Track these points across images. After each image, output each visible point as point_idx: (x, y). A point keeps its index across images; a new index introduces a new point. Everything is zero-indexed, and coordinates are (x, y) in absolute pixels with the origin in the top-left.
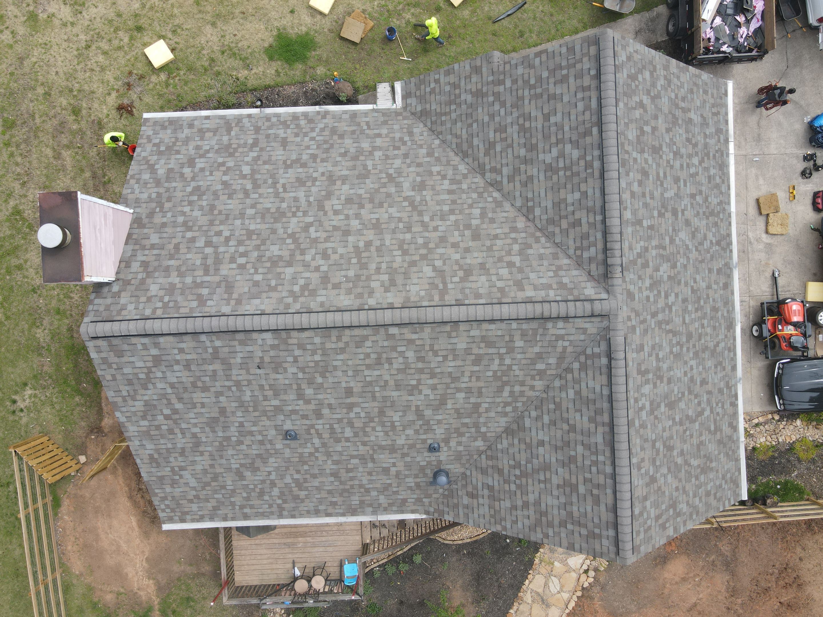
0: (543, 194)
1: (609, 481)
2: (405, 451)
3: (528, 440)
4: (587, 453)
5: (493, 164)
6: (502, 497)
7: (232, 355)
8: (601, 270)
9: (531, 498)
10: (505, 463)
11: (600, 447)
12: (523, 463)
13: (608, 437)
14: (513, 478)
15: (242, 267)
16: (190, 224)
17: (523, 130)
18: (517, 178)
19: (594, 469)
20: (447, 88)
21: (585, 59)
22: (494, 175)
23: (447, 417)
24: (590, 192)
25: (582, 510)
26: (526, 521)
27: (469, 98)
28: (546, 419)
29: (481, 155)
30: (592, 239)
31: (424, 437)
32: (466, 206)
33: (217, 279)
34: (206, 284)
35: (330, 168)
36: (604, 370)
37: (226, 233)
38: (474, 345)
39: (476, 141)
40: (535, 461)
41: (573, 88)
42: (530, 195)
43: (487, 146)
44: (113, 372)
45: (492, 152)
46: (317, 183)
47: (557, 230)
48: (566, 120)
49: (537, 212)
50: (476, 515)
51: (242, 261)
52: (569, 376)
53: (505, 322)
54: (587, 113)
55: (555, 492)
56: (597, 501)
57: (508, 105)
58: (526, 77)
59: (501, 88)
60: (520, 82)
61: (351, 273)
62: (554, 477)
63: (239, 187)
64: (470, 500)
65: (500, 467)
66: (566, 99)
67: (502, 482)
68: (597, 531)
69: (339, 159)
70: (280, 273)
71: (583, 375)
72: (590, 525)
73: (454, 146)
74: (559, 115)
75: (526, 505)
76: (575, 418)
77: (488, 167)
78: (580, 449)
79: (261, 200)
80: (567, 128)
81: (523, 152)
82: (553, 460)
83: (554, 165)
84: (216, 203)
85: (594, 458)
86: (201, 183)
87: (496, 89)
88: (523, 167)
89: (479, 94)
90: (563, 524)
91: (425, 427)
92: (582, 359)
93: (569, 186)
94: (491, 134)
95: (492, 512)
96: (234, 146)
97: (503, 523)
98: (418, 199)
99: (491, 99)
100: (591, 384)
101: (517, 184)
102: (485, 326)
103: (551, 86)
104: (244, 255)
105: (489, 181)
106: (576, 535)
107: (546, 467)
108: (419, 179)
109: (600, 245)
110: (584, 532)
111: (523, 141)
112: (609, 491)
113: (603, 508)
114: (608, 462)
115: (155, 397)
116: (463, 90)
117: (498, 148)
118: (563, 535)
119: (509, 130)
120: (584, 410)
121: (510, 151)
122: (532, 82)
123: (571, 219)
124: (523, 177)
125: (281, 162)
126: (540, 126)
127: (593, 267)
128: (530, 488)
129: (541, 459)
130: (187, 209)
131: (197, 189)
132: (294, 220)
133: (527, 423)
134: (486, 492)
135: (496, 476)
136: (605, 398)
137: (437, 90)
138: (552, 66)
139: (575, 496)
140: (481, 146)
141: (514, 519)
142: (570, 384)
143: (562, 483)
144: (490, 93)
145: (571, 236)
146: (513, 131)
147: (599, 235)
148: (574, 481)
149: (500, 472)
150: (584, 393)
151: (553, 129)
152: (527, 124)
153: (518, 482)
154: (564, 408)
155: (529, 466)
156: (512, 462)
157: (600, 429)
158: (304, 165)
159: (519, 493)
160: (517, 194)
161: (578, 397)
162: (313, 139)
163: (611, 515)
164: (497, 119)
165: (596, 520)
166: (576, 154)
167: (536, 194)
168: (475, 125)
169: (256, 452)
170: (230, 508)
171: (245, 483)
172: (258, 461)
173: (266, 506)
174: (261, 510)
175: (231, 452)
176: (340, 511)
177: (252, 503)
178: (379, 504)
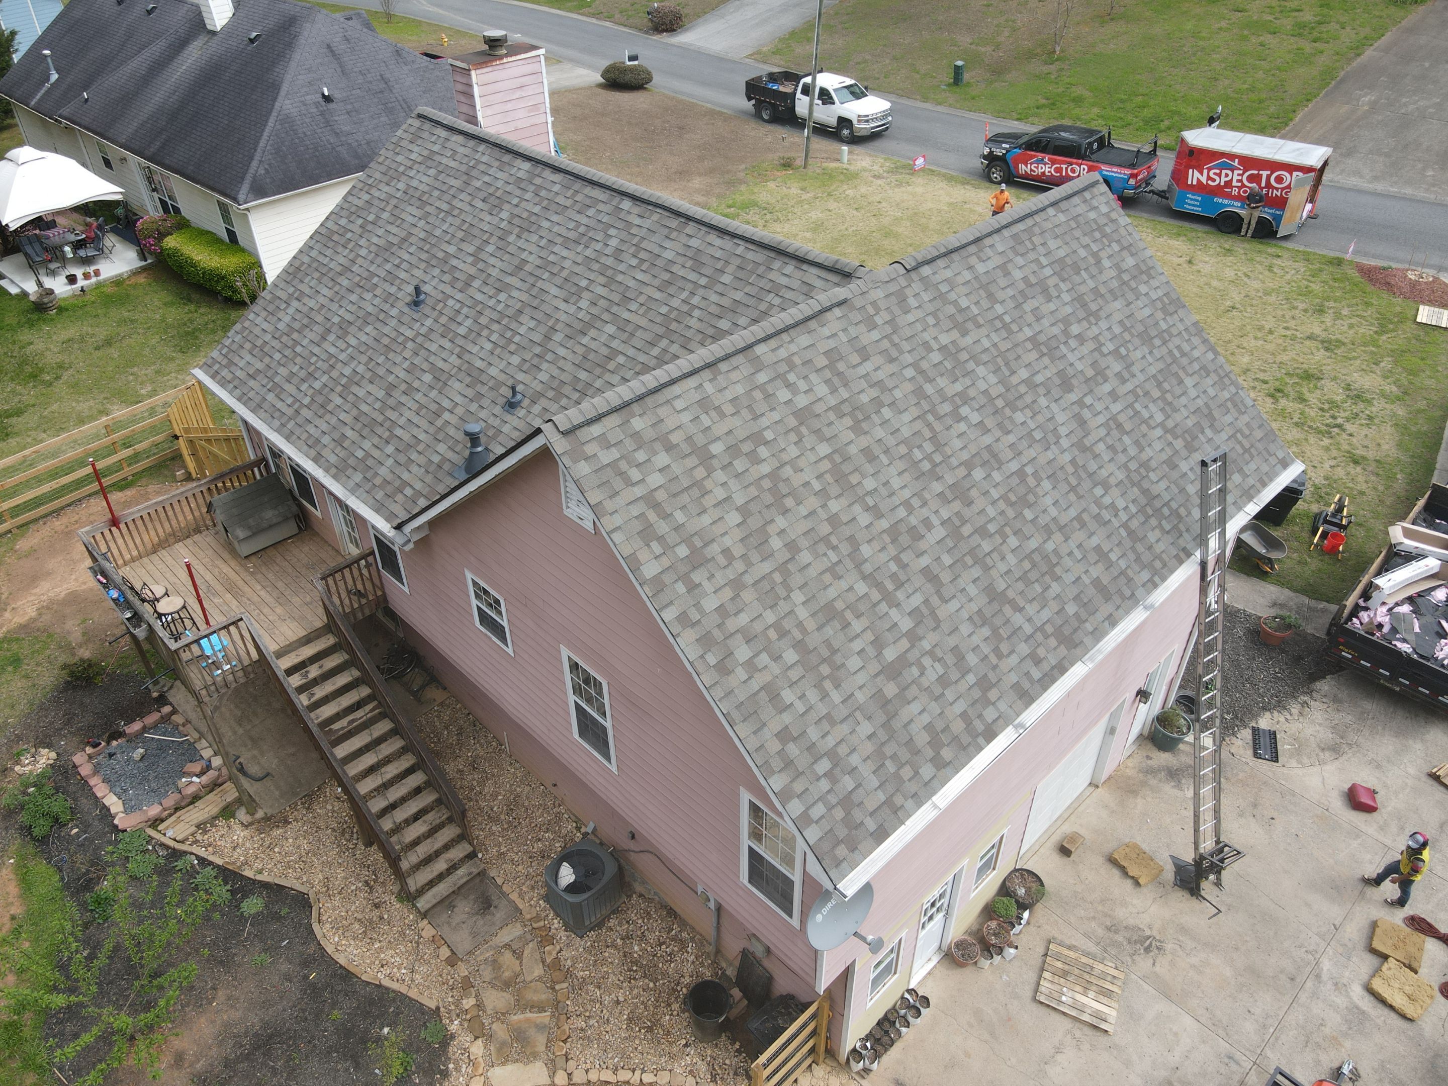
2: (484, 390)
23: (570, 356)
31: (520, 376)
38: (680, 260)
91: (535, 361)
102: (713, 238)
169: (370, 309)
170: (264, 382)
171: (316, 350)
172: (359, 323)
173: (290, 401)
174: (279, 405)
175: (354, 297)
176: (333, 459)
177: (287, 386)
178: (376, 474)
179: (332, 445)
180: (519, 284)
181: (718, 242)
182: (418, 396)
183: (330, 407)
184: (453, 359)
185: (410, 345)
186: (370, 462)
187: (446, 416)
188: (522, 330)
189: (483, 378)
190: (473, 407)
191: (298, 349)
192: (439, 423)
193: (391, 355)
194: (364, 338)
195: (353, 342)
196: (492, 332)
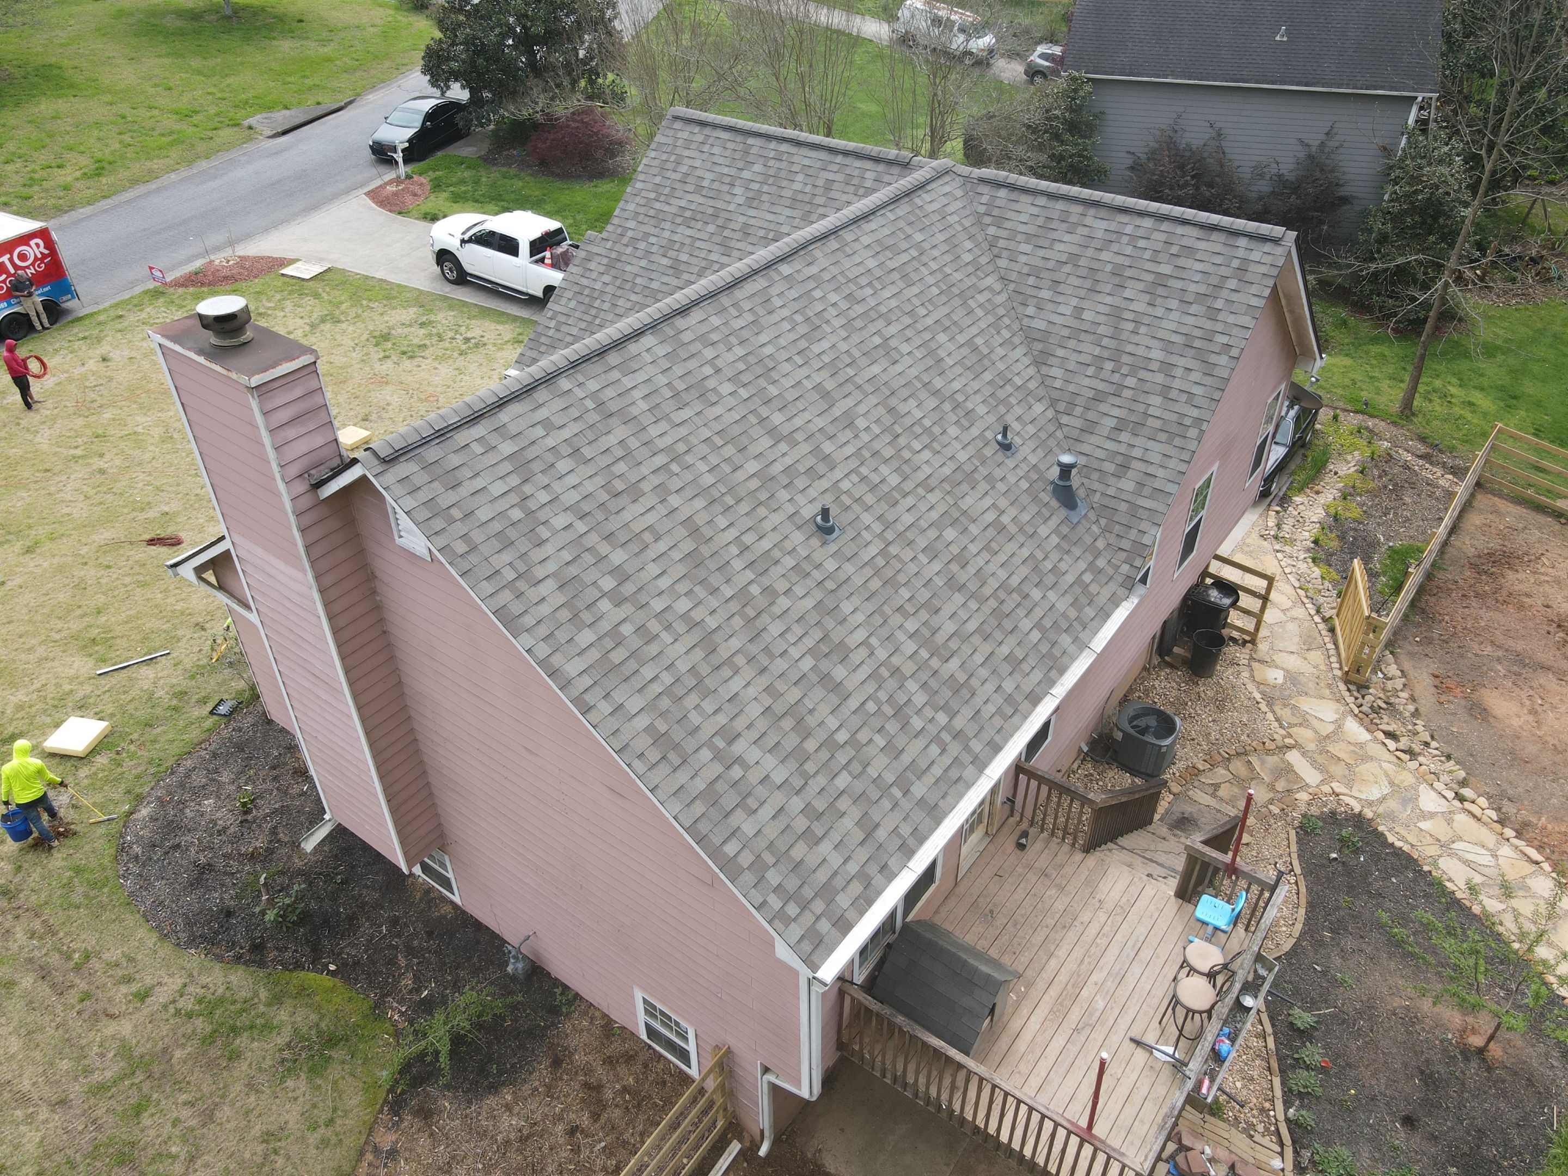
0: (770, 217)
1: (1165, 226)
2: (983, 471)
3: (1066, 332)
4: (1115, 247)
6: (1141, 408)
7: (627, 400)
8: (896, 169)
9: (1157, 354)
10: (1085, 384)
11: (1113, 226)
12: (1097, 351)
13: (1103, 213)
14: (1116, 378)
17: (689, 221)
18: (732, 244)
19: (1141, 243)
20: (573, 304)
23: (964, 380)
24: (806, 162)
25: (1197, 278)
26: (1195, 376)
27: (606, 278)
28: (1045, 294)
30: (856, 173)
31: (975, 432)
36: (1014, 196)
40: (1101, 330)
41: (695, 154)
42: (762, 233)
43: (671, 271)
44: (460, 528)
48: (718, 169)
50: (1160, 473)
52: (1002, 243)
53: (878, 214)
54: (729, 144)
55: (1159, 312)
56: (1188, 251)
57: (652, 231)
58: (643, 201)
59: (629, 234)
60: (642, 210)
62: (1134, 306)
64: (1130, 474)
65: (1091, 394)
66: (698, 164)
67: (1117, 401)
68: (1236, 263)
71: (1008, 225)
72: (1224, 271)
74: (707, 175)
75: (1167, 368)
76: (1060, 251)
78: (1105, 256)
80: (726, 170)
81: (711, 228)
82: (1108, 300)
83: (751, 195)
85: (1125, 239)
87: (625, 240)
88: (726, 233)
89: (611, 264)
90: (1212, 314)
91: (961, 412)
92: (987, 220)
93: (784, 184)
94: (665, 261)
95: (1163, 436)
97: (1188, 422)
99: (629, 250)
100: (1023, 218)
101: (739, 245)
103: (674, 176)
106: (1234, 297)
107: (1116, 315)
109: (868, 165)
110: (1232, 284)
111: (699, 225)
112: (1180, 230)
113: (1202, 245)
114: (1138, 221)
115: (567, 556)
116: (591, 284)
117: (684, 257)
118: (1231, 319)
119: (676, 238)
120: (1055, 235)
121: (698, 244)
123: (819, 191)
124: (737, 235)
126: (701, 200)
128: (1140, 351)
129: (1101, 319)
133: (1039, 324)
134: (1125, 437)
135: (1103, 407)
136: (1051, 204)
137: (562, 319)
139: (1171, 283)
140: (665, 279)
141: (1184, 397)
142: (1012, 245)
143: (1147, 298)
144: (622, 249)
146: (681, 233)
147: (858, 163)
148: (1150, 278)
149: (1099, 398)
150: (1032, 230)
151: (715, 185)
152: (688, 214)
153: (1125, 370)
154: (1041, 264)
155: (1105, 342)
156: (1090, 371)
157: (1088, 221)
159: (1143, 374)
163: (1215, 236)
164: (654, 249)
165: (1219, 260)
166: (758, 168)
167: (766, 225)
168: (638, 280)
169: (809, 603)
170: (886, 804)
171: (853, 703)
172: (830, 623)
173: (935, 750)
174: (937, 771)
175: (775, 629)
176: (1037, 676)
177: (906, 759)
178: (1064, 615)
179: (1017, 676)
180: (849, 402)
181: (872, 225)
182: (973, 548)
183: (961, 677)
184: (933, 498)
185: (893, 550)
186: (1048, 623)
187: (1005, 519)
188: (918, 414)
189: (968, 468)
190: (1002, 487)
191: (842, 737)
192: (1013, 529)
193: (902, 578)
194: (860, 617)
195: (860, 635)
196: (908, 446)
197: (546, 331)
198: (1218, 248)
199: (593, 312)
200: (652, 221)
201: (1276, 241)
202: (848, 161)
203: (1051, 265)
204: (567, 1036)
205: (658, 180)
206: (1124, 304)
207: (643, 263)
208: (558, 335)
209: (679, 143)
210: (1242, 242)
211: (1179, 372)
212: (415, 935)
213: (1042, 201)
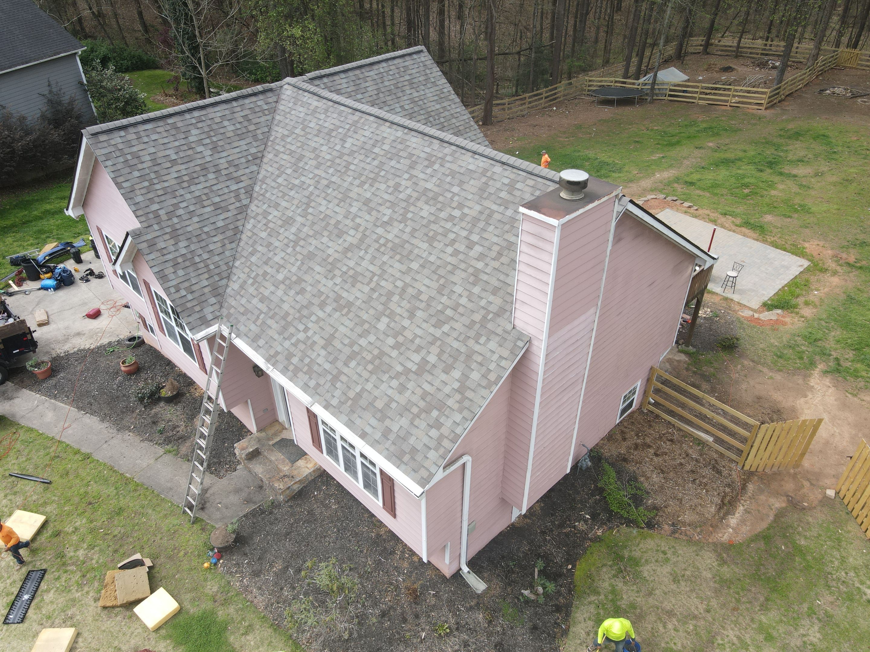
0: (238, 150)
1: (390, 63)
4: (385, 79)
5: (233, 200)
8: (269, 94)
9: (438, 106)
11: (376, 72)
13: (368, 69)
14: (438, 122)
15: (461, 206)
16: (472, 279)
17: (193, 181)
18: (235, 175)
19: (391, 73)
20: (181, 273)
21: (113, 142)
22: (243, 196)
24: (219, 114)
25: (418, 75)
26: (453, 106)
27: (182, 244)
29: (229, 214)
30: (252, 106)
32: (282, 188)
33: (487, 203)
34: (499, 201)
35: (324, 281)
36: (331, 79)
37: (450, 250)
39: (220, 224)
41: (142, 146)
42: (243, 160)
43: (220, 211)
45: (223, 204)
46: (344, 269)
47: (259, 132)
48: (170, 146)
49: (253, 150)
51: (457, 213)
54: (158, 130)
55: (422, 92)
56: (406, 67)
57: (175, 201)
58: (144, 191)
59: (162, 212)
60: (150, 195)
61: (393, 163)
62: (414, 95)
63: (404, 303)
66: (152, 150)
68: (421, 64)
69: (309, 288)
70: (438, 186)
72: (421, 69)
73: (234, 245)
74: (168, 152)
75: (445, 109)
76: (371, 91)
77: (238, 204)
78: (386, 84)
79: (398, 275)
80: (177, 144)
81: (211, 176)
82: (405, 98)
83: (210, 146)
84: (433, 293)
85: (385, 74)
86: (432, 330)
87: (164, 217)
88: (224, 172)
89: (175, 235)
93: (222, 131)
94: (208, 209)
95: (468, 130)
96: (370, 367)
97: (467, 121)
98: (299, 211)
99: (175, 220)
100: (345, 86)
101: (240, 173)
103: (145, 165)
104: (451, 218)
105: (249, 200)
106: (433, 75)
107: (413, 101)
108: (282, 231)
109: (254, 99)
110: (428, 71)
111: (202, 179)
112: (396, 62)
113: (407, 63)
114: (381, 65)
116: (177, 254)
117: (217, 199)
119: (197, 194)
120: (363, 86)
121: (215, 188)
122: (146, 184)
123: (246, 124)
124: (232, 169)
125: (351, 315)
126: (183, 167)
127: (270, 100)
128: (434, 109)
129: (411, 106)
130: (463, 301)
131: (438, 325)
132: (390, 237)
136: (347, 75)
137: (186, 284)
138: (128, 170)
139: (414, 81)
140: (222, 217)
141: (458, 114)
143: (414, 90)
144: (169, 223)
145: (258, 120)
146: (197, 189)
147: (247, 101)
148: (407, 83)
150: (353, 88)
151: (182, 154)
152: (186, 178)
155: (422, 112)
157: (367, 74)
158: (338, 298)
159: (442, 115)
160: (247, 171)
161: (358, 91)
162: (306, 329)
163: (407, 58)
164: (192, 208)
165: (416, 66)
166: (194, 132)
167: (240, 155)
168: (206, 229)
197: (184, 300)
198: (412, 62)
199: (202, 265)
200: (168, 196)
201: (421, 51)
202: (241, 102)
203: (375, 97)
204: (611, 455)
205: (136, 174)
206: (411, 97)
207: (196, 219)
208: (196, 295)
209: (120, 146)
210: (415, 56)
211: (449, 108)
212: (553, 522)
213: (343, 75)
